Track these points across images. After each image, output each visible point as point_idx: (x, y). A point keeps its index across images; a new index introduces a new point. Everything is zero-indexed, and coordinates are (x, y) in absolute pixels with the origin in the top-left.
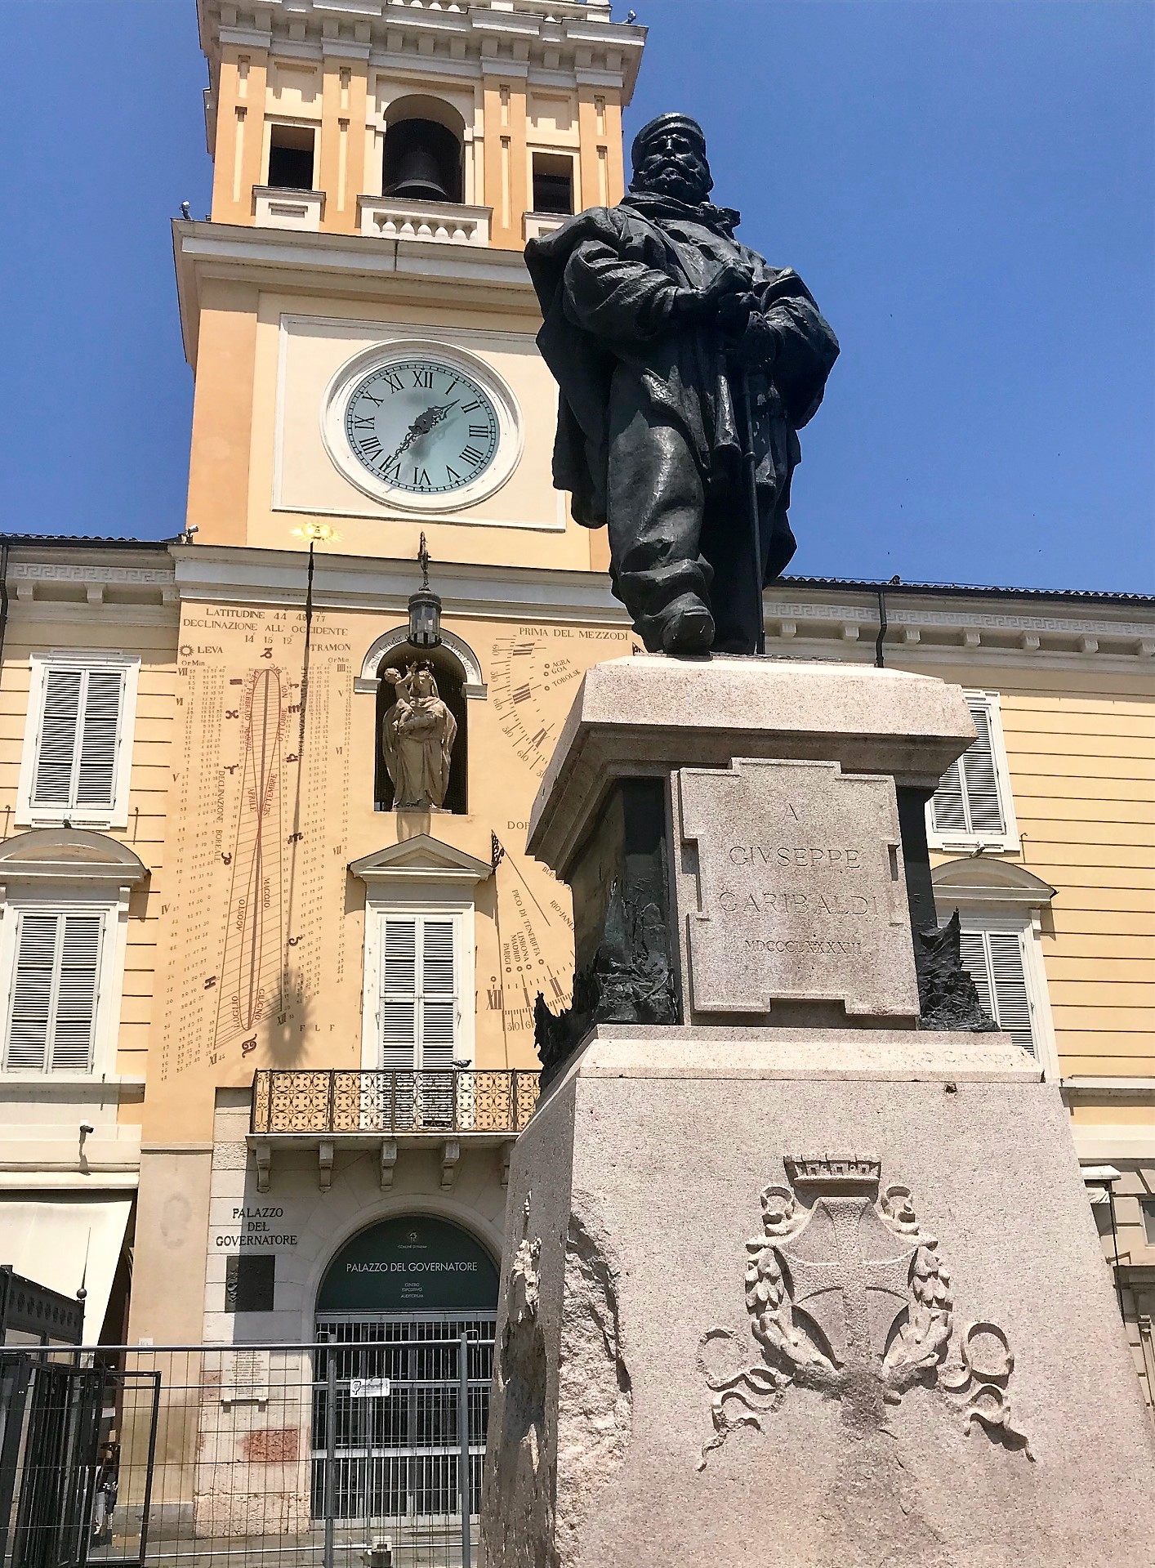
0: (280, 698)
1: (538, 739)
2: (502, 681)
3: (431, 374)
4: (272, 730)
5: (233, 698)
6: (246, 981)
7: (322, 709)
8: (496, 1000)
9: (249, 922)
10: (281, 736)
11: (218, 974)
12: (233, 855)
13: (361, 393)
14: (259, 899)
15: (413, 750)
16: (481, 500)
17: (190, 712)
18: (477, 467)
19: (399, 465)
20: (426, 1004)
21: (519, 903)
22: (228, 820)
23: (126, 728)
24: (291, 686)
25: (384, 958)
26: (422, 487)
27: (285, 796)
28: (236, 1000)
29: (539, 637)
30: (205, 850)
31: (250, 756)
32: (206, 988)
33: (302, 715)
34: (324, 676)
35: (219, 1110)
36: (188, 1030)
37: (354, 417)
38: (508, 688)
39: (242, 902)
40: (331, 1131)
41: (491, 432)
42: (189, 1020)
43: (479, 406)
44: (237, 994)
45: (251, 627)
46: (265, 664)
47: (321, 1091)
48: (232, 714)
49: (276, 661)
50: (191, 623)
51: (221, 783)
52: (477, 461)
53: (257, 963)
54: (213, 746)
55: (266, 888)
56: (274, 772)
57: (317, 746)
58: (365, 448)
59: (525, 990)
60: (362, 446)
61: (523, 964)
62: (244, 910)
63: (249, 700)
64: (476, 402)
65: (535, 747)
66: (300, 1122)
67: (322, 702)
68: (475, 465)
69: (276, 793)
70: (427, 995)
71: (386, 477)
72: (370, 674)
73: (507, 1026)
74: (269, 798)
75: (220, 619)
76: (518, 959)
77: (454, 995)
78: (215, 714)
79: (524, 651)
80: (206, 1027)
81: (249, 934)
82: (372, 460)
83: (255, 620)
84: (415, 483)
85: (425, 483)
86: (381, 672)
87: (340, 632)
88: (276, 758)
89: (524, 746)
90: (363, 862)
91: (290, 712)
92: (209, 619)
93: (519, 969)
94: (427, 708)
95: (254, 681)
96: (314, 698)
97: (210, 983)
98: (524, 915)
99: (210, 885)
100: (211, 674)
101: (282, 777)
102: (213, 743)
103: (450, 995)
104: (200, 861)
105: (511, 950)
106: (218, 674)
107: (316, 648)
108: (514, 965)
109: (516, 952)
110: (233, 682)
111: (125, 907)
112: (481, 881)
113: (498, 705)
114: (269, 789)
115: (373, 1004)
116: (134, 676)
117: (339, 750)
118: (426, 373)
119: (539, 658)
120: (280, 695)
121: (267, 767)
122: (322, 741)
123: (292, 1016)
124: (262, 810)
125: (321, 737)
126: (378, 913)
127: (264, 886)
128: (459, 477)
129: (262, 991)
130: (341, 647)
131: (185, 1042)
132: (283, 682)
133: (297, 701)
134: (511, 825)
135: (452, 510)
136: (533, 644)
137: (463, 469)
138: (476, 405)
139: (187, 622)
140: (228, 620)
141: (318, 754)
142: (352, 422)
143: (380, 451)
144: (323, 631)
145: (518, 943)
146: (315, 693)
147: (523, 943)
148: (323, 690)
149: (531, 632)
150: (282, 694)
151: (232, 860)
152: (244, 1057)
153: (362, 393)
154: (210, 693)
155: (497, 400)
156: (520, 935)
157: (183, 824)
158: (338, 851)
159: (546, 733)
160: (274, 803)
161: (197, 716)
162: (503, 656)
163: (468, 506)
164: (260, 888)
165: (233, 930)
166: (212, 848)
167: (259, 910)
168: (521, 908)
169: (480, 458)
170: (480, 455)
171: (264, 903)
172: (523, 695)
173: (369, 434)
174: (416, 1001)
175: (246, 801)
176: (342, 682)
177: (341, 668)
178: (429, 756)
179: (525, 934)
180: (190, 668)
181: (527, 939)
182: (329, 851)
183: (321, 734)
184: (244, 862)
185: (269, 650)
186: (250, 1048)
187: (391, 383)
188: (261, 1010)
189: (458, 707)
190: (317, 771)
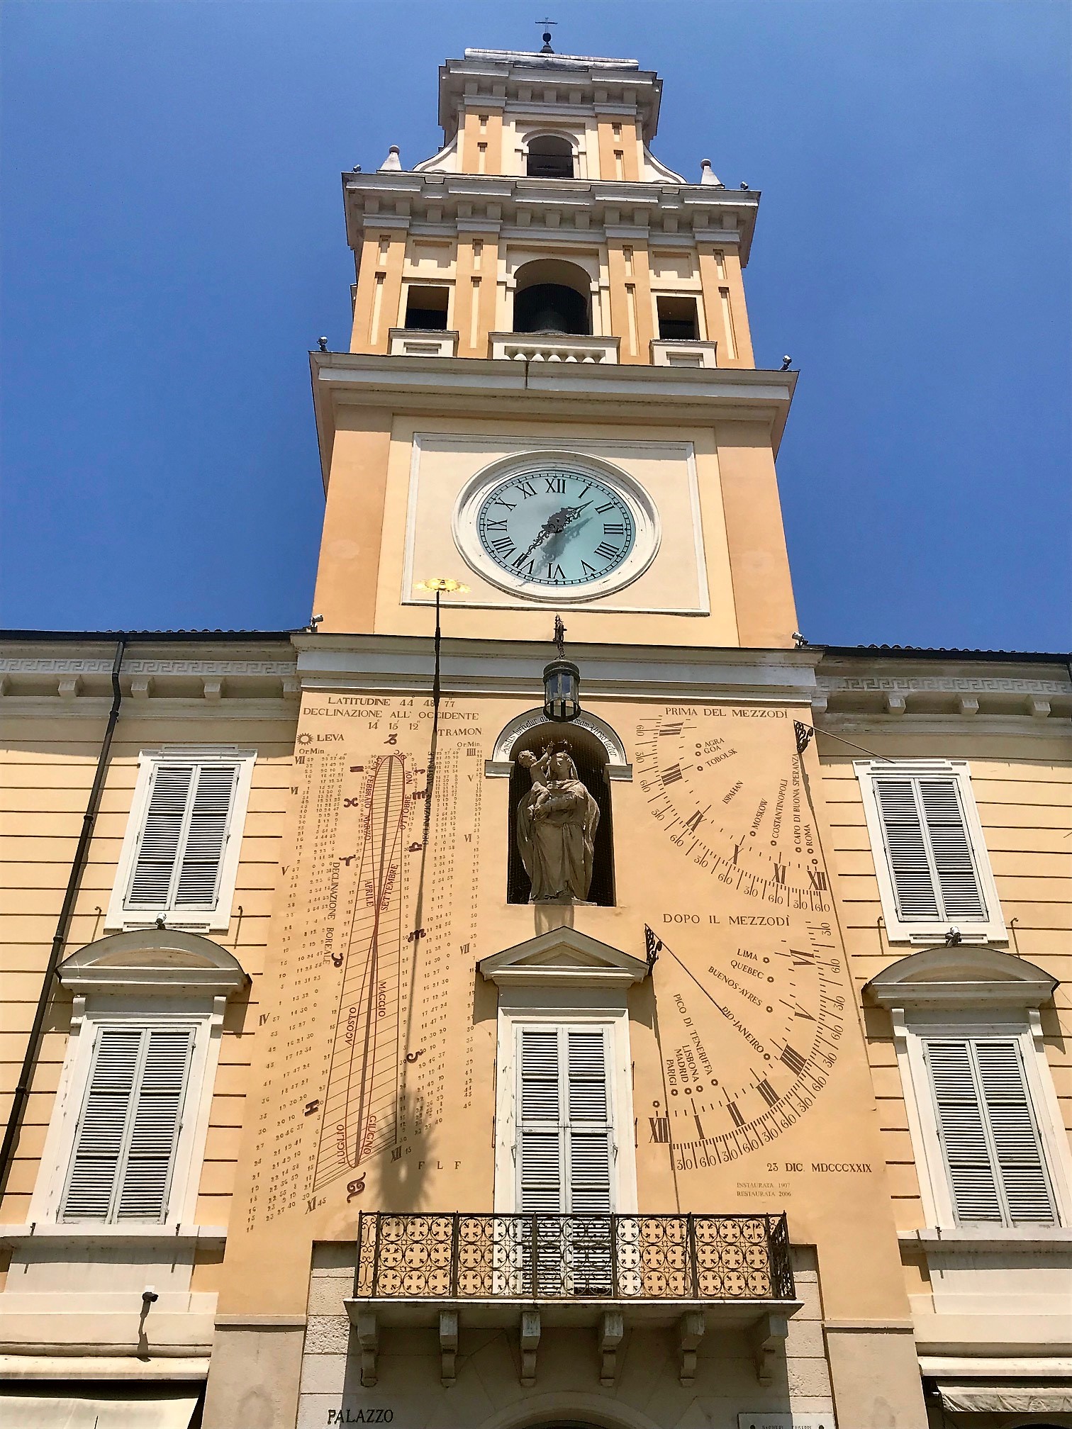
0: (404, 785)
1: (694, 822)
2: (649, 762)
3: (564, 481)
4: (394, 816)
5: (353, 786)
6: (355, 1106)
7: (450, 792)
8: (661, 1131)
9: (361, 1035)
10: (404, 824)
11: (321, 1097)
12: (345, 956)
13: (493, 499)
14: (373, 1006)
15: (550, 835)
16: (619, 589)
17: (305, 801)
18: (612, 561)
19: (532, 562)
20: (573, 1135)
21: (683, 1010)
22: (341, 916)
23: (236, 821)
24: (416, 771)
25: (520, 1077)
26: (556, 581)
27: (407, 888)
28: (342, 1130)
29: (688, 716)
30: (314, 950)
31: (368, 846)
32: (307, 1114)
33: (428, 802)
34: (453, 762)
35: (317, 1272)
36: (283, 1167)
37: (486, 519)
38: (656, 769)
39: (353, 1010)
40: (455, 1296)
41: (626, 529)
42: (284, 1154)
43: (613, 507)
44: (343, 1123)
45: (376, 714)
46: (389, 750)
47: (441, 1242)
48: (351, 803)
49: (402, 746)
50: (312, 712)
51: (335, 876)
52: (613, 556)
53: (368, 1084)
54: (328, 837)
55: (382, 993)
56: (395, 863)
57: (444, 833)
58: (497, 547)
59: (697, 1117)
60: (495, 546)
61: (692, 1085)
62: (355, 1020)
63: (370, 788)
64: (610, 503)
65: (690, 831)
66: (414, 1283)
67: (450, 787)
68: (610, 559)
69: (396, 886)
70: (574, 1124)
71: (519, 572)
72: (503, 757)
73: (676, 1164)
74: (388, 891)
75: (342, 707)
76: (684, 1077)
77: (609, 1123)
78: (333, 803)
79: (673, 730)
80: (304, 1162)
81: (360, 1048)
82: (504, 558)
83: (379, 707)
84: (550, 577)
85: (559, 577)
86: (514, 755)
87: (471, 716)
88: (398, 848)
89: (677, 830)
90: (495, 960)
91: (414, 798)
92: (331, 708)
93: (688, 1091)
94: (565, 789)
95: (376, 768)
96: (441, 783)
97: (312, 1108)
98: (689, 1024)
99: (316, 991)
100: (329, 762)
101: (404, 868)
102: (329, 833)
103: (603, 1124)
104: (306, 963)
105: (676, 1067)
106: (337, 761)
107: (444, 733)
108: (681, 1087)
109: (683, 1070)
110: (353, 769)
111: (218, 1019)
112: (635, 985)
113: (645, 787)
114: (388, 881)
115: (508, 1134)
116: (247, 769)
117: (468, 838)
118: (559, 480)
119: (689, 738)
120: (404, 782)
121: (387, 857)
122: (449, 828)
123: (408, 1150)
124: (379, 904)
125: (448, 824)
126: (513, 1022)
127: (379, 991)
128: (594, 570)
129: (373, 1119)
130: (471, 732)
131: (278, 1183)
132: (408, 768)
133: (422, 787)
134: (668, 919)
135: (589, 599)
136: (682, 724)
137: (599, 563)
138: (610, 506)
139: (307, 711)
140: (350, 708)
141: (444, 842)
142: (484, 525)
143: (513, 550)
144: (452, 716)
145: (684, 1059)
146: (442, 778)
147: (690, 1059)
148: (452, 775)
149: (678, 711)
150: (406, 779)
151: (344, 962)
152: (349, 1201)
153: (495, 499)
154: (327, 782)
155: (631, 500)
156: (686, 1049)
157: (290, 921)
158: (465, 949)
159: (702, 816)
160: (394, 896)
161: (312, 807)
162: (648, 737)
163: (605, 594)
164: (374, 994)
165: (341, 1043)
166: (321, 947)
167: (372, 1020)
168: (686, 1016)
169: (616, 553)
170: (616, 550)
171: (378, 1011)
172: (673, 775)
173: (503, 535)
174: (561, 1131)
175: (363, 894)
176: (471, 766)
177: (471, 753)
178: (570, 842)
179: (693, 1048)
180: (307, 756)
181: (695, 1055)
182: (455, 949)
183: (448, 822)
184: (357, 964)
185: (393, 737)
186: (357, 1190)
187: (523, 490)
188: (371, 1143)
189: (601, 791)
190: (442, 860)
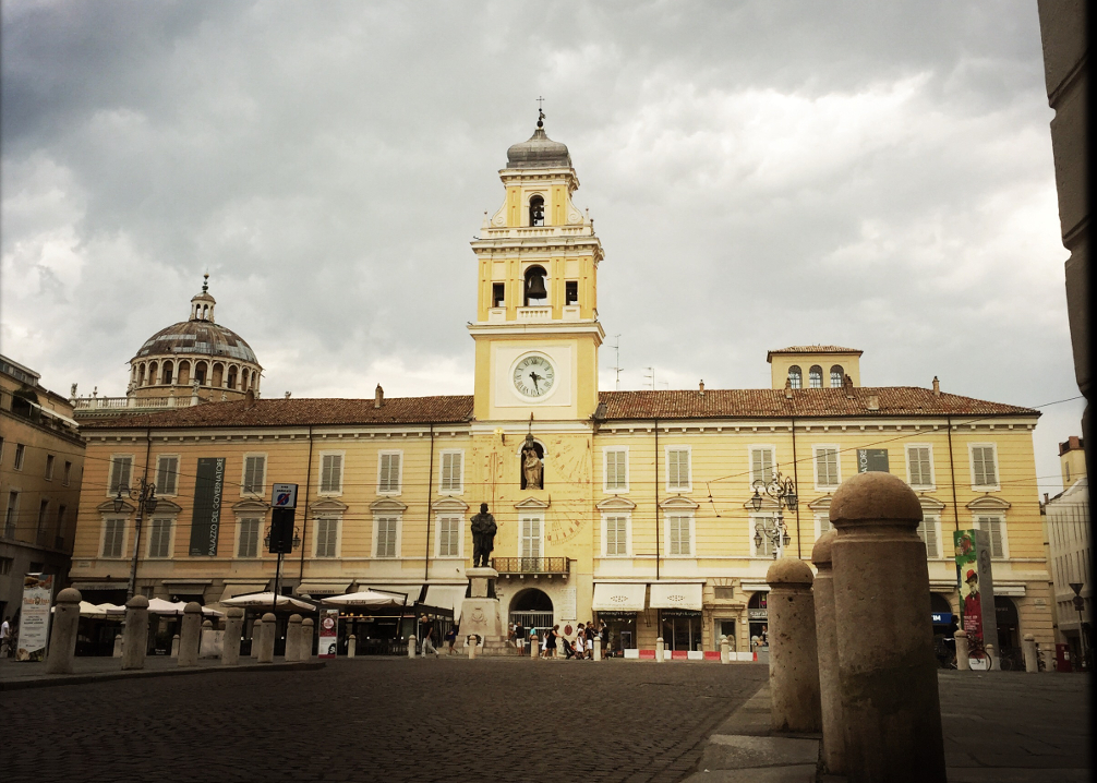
0: (497, 460)
1: (562, 468)
2: (553, 451)
3: (536, 360)
5: (486, 461)
7: (508, 462)
8: (550, 539)
10: (498, 471)
13: (518, 368)
15: (530, 473)
16: (549, 398)
18: (549, 387)
22: (486, 494)
23: (462, 469)
25: (523, 528)
26: (534, 395)
33: (503, 465)
38: (555, 454)
40: (509, 572)
41: (552, 376)
46: (494, 451)
47: (506, 563)
48: (486, 465)
49: (496, 450)
50: (476, 441)
57: (506, 473)
59: (557, 535)
60: (517, 385)
63: (490, 461)
66: (502, 570)
70: (533, 537)
71: (524, 393)
73: (552, 546)
78: (482, 466)
79: (559, 442)
82: (520, 389)
83: (491, 439)
87: (512, 441)
89: (558, 470)
90: (517, 504)
91: (500, 464)
92: (480, 440)
94: (534, 461)
95: (491, 456)
102: (482, 474)
103: (538, 537)
106: (482, 455)
107: (506, 446)
108: (554, 529)
110: (486, 457)
111: (464, 516)
112: (546, 508)
113: (552, 458)
115: (520, 539)
117: (512, 473)
124: (494, 491)
126: (521, 517)
128: (543, 391)
132: (498, 456)
133: (501, 461)
134: (554, 493)
136: (561, 440)
140: (484, 439)
142: (515, 377)
143: (523, 385)
146: (506, 458)
154: (481, 460)
155: (554, 366)
158: (512, 501)
159: (564, 466)
160: (497, 489)
162: (553, 444)
169: (549, 384)
172: (558, 456)
173: (520, 380)
174: (530, 539)
177: (512, 451)
178: (534, 474)
183: (507, 470)
185: (495, 447)
187: (525, 364)
